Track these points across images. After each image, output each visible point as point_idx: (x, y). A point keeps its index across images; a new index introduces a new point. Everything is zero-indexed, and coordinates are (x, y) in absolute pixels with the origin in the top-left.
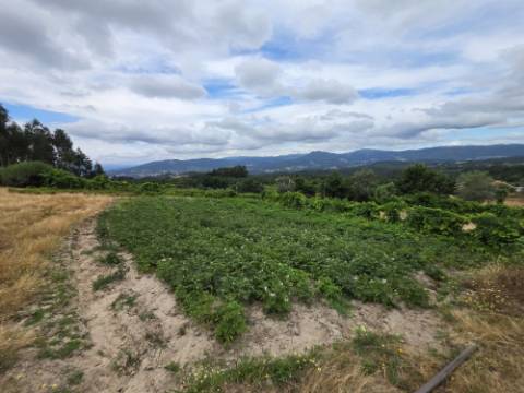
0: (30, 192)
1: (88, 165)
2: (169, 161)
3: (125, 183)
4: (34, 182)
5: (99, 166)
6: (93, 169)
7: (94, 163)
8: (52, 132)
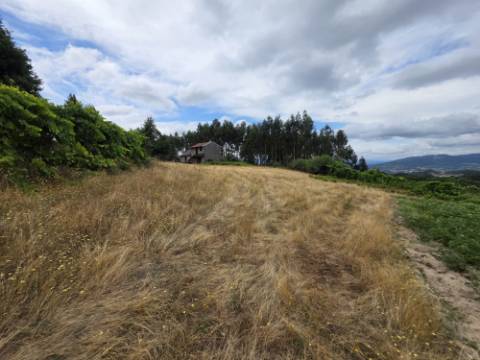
0: (321, 179)
1: (355, 159)
2: (432, 156)
3: (401, 178)
4: (322, 171)
5: (363, 160)
6: (358, 163)
7: (359, 158)
8: (335, 134)
